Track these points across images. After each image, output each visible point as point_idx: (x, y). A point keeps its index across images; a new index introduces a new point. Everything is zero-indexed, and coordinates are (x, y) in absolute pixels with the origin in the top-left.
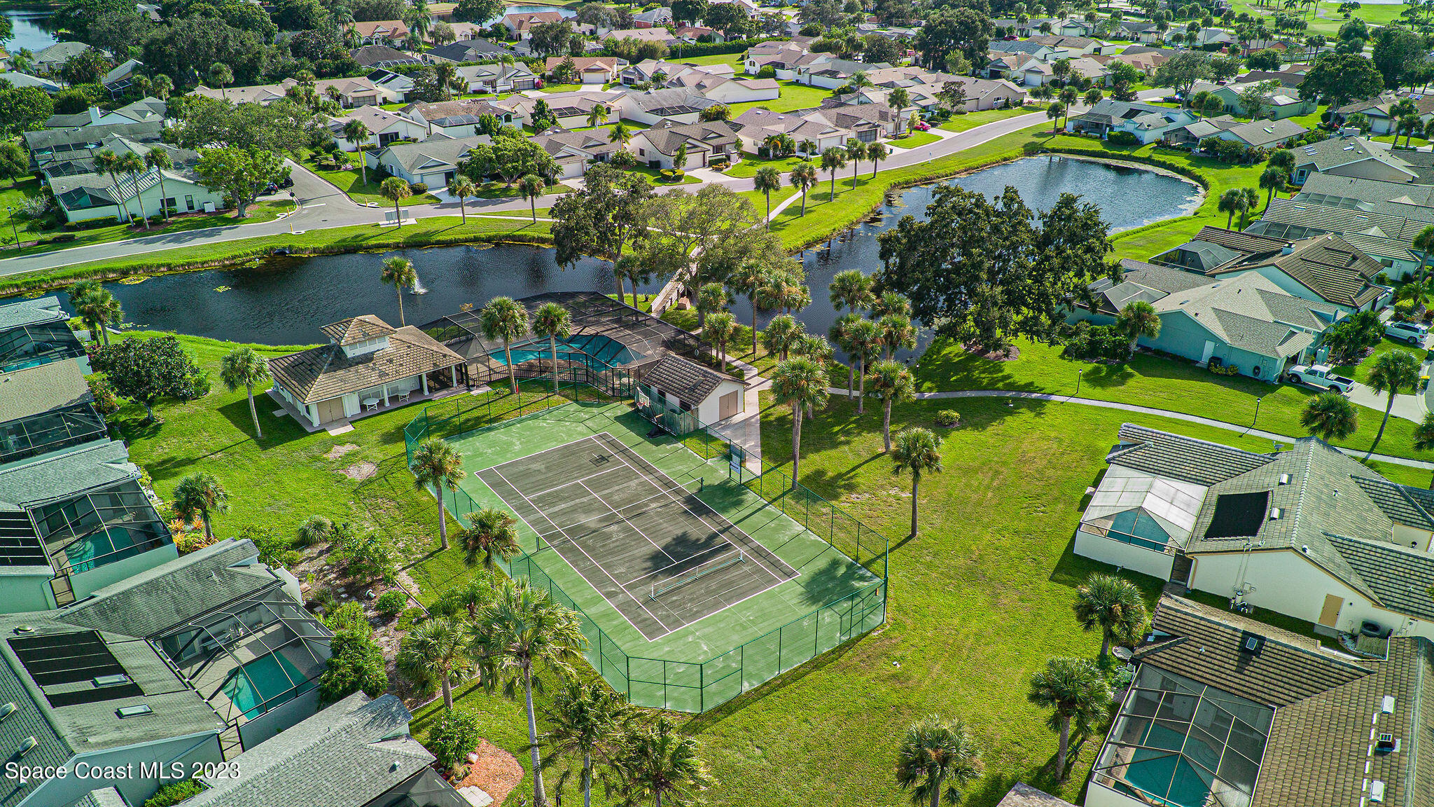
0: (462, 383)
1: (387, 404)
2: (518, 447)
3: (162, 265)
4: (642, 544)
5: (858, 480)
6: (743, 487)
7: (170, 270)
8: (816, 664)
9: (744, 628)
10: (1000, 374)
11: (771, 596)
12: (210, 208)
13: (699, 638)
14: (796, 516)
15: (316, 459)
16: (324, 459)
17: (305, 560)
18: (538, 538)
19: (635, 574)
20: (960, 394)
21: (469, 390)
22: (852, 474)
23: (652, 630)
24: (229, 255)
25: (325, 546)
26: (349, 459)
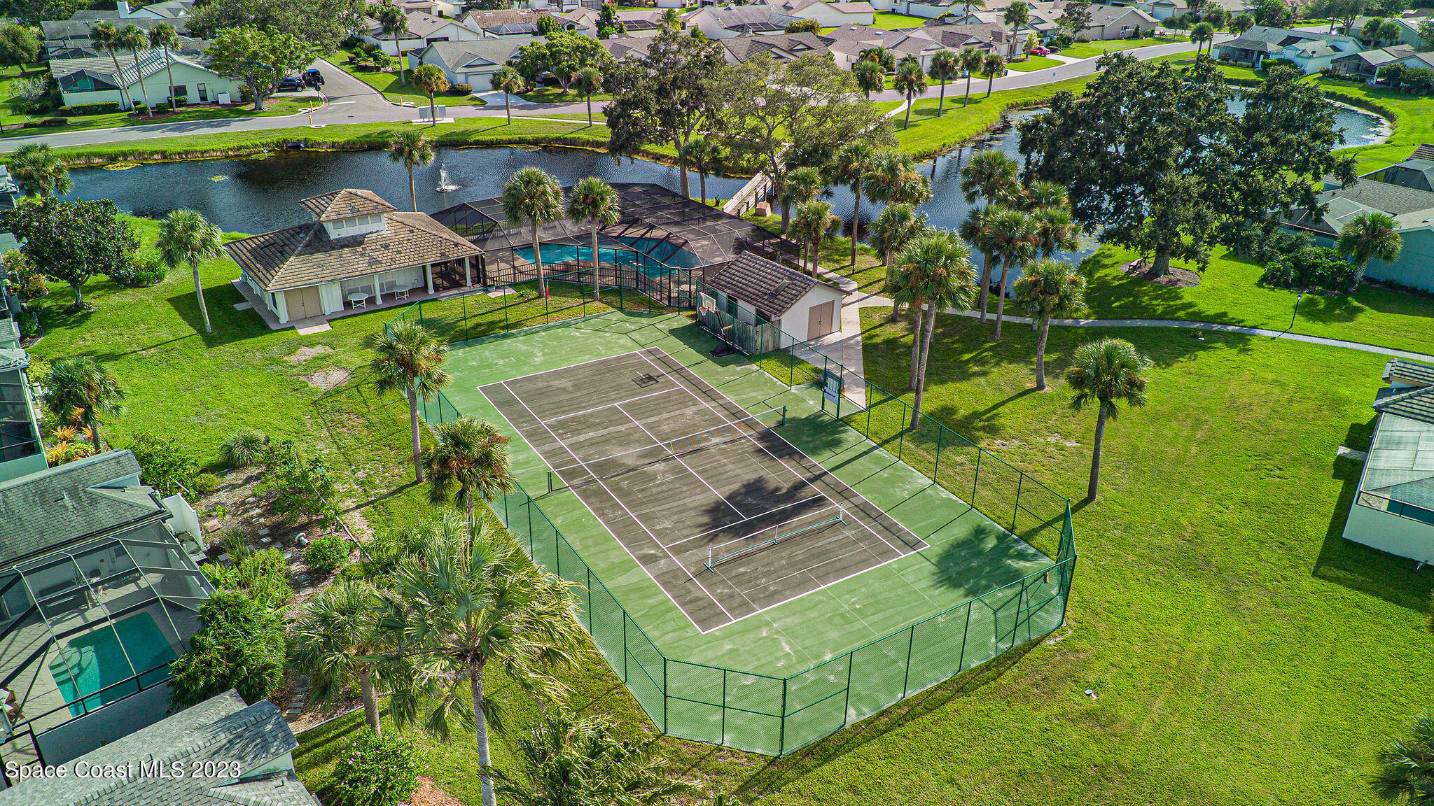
0: (479, 282)
1: (379, 302)
2: (539, 358)
3: (157, 153)
4: (698, 490)
5: (1002, 421)
6: (843, 422)
7: (165, 158)
8: (962, 685)
9: (849, 622)
10: (1178, 302)
11: (886, 574)
12: (224, 99)
13: (777, 632)
14: (918, 463)
15: (273, 361)
16: (286, 362)
17: (223, 488)
18: (550, 474)
19: (685, 532)
20: (1128, 323)
21: (487, 291)
22: (992, 413)
23: (706, 616)
24: (235, 145)
25: (254, 471)
26: (317, 364)
